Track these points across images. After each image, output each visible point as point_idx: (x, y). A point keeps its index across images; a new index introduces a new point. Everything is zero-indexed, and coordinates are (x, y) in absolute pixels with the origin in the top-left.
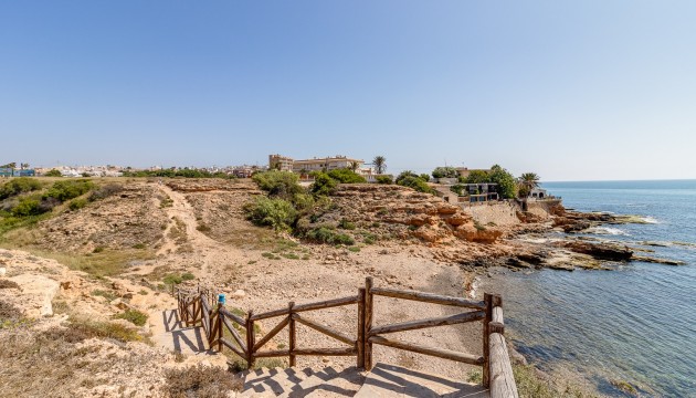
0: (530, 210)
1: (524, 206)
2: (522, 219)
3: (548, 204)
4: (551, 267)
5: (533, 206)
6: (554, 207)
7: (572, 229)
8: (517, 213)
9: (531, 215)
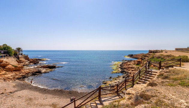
0: (20, 59)
1: (18, 58)
2: (18, 62)
3: (25, 57)
4: (44, 73)
5: (21, 58)
6: (26, 58)
7: (36, 63)
8: (16, 60)
9: (21, 61)
